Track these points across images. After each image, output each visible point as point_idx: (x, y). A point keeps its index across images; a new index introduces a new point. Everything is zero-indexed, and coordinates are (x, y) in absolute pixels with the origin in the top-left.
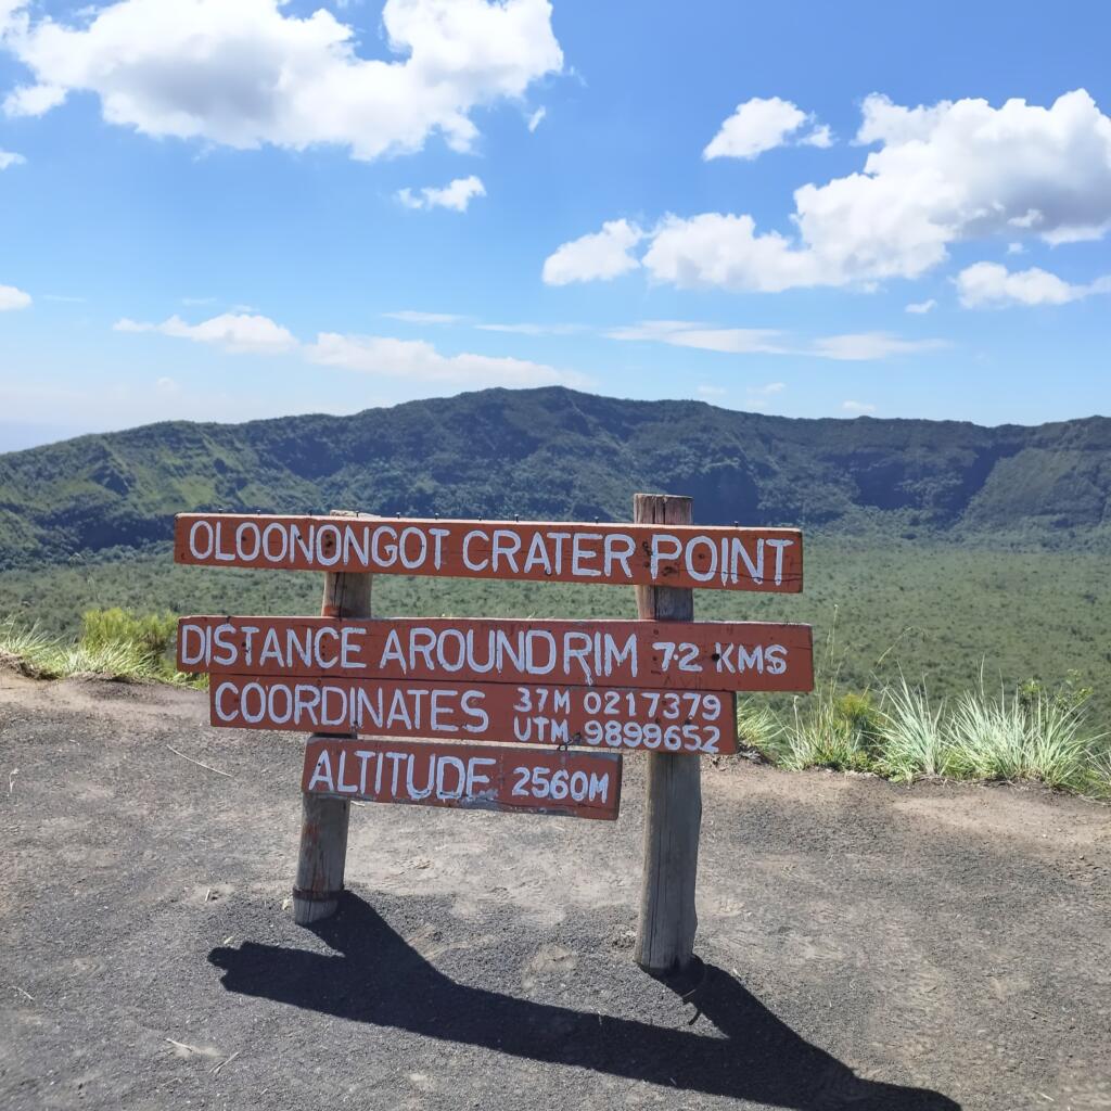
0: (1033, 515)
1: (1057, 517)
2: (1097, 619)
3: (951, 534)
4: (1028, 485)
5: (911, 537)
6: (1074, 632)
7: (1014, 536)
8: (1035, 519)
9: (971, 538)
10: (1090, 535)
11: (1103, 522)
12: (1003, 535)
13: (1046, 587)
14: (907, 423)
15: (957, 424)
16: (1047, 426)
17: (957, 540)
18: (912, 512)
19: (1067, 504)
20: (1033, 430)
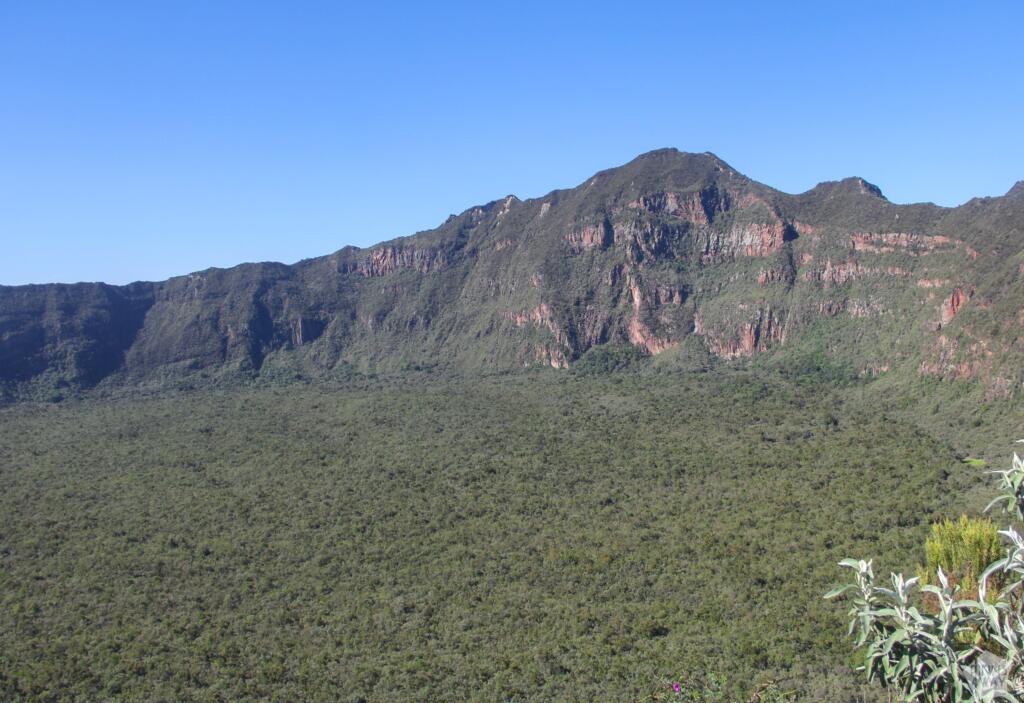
0: (168, 363)
1: (188, 362)
2: (210, 450)
3: (98, 391)
4: (161, 335)
5: (58, 399)
6: (190, 465)
7: (154, 385)
8: (171, 366)
9: (116, 393)
10: (220, 373)
11: (227, 362)
12: (144, 385)
13: (173, 429)
14: (42, 288)
15: (90, 286)
16: (173, 280)
17: (102, 396)
18: (55, 376)
19: (197, 349)
20: (162, 285)
